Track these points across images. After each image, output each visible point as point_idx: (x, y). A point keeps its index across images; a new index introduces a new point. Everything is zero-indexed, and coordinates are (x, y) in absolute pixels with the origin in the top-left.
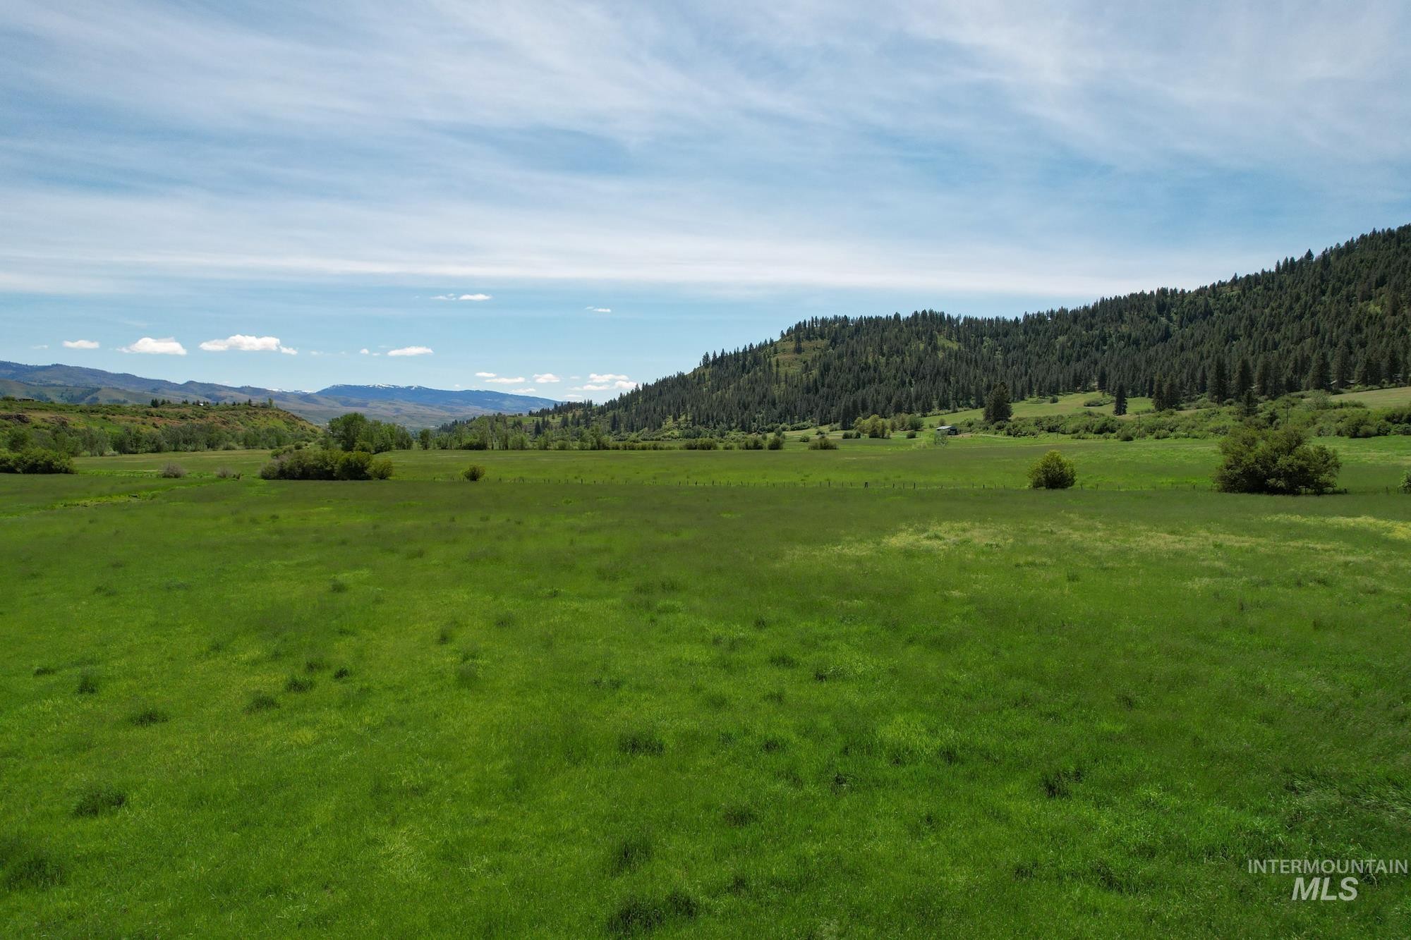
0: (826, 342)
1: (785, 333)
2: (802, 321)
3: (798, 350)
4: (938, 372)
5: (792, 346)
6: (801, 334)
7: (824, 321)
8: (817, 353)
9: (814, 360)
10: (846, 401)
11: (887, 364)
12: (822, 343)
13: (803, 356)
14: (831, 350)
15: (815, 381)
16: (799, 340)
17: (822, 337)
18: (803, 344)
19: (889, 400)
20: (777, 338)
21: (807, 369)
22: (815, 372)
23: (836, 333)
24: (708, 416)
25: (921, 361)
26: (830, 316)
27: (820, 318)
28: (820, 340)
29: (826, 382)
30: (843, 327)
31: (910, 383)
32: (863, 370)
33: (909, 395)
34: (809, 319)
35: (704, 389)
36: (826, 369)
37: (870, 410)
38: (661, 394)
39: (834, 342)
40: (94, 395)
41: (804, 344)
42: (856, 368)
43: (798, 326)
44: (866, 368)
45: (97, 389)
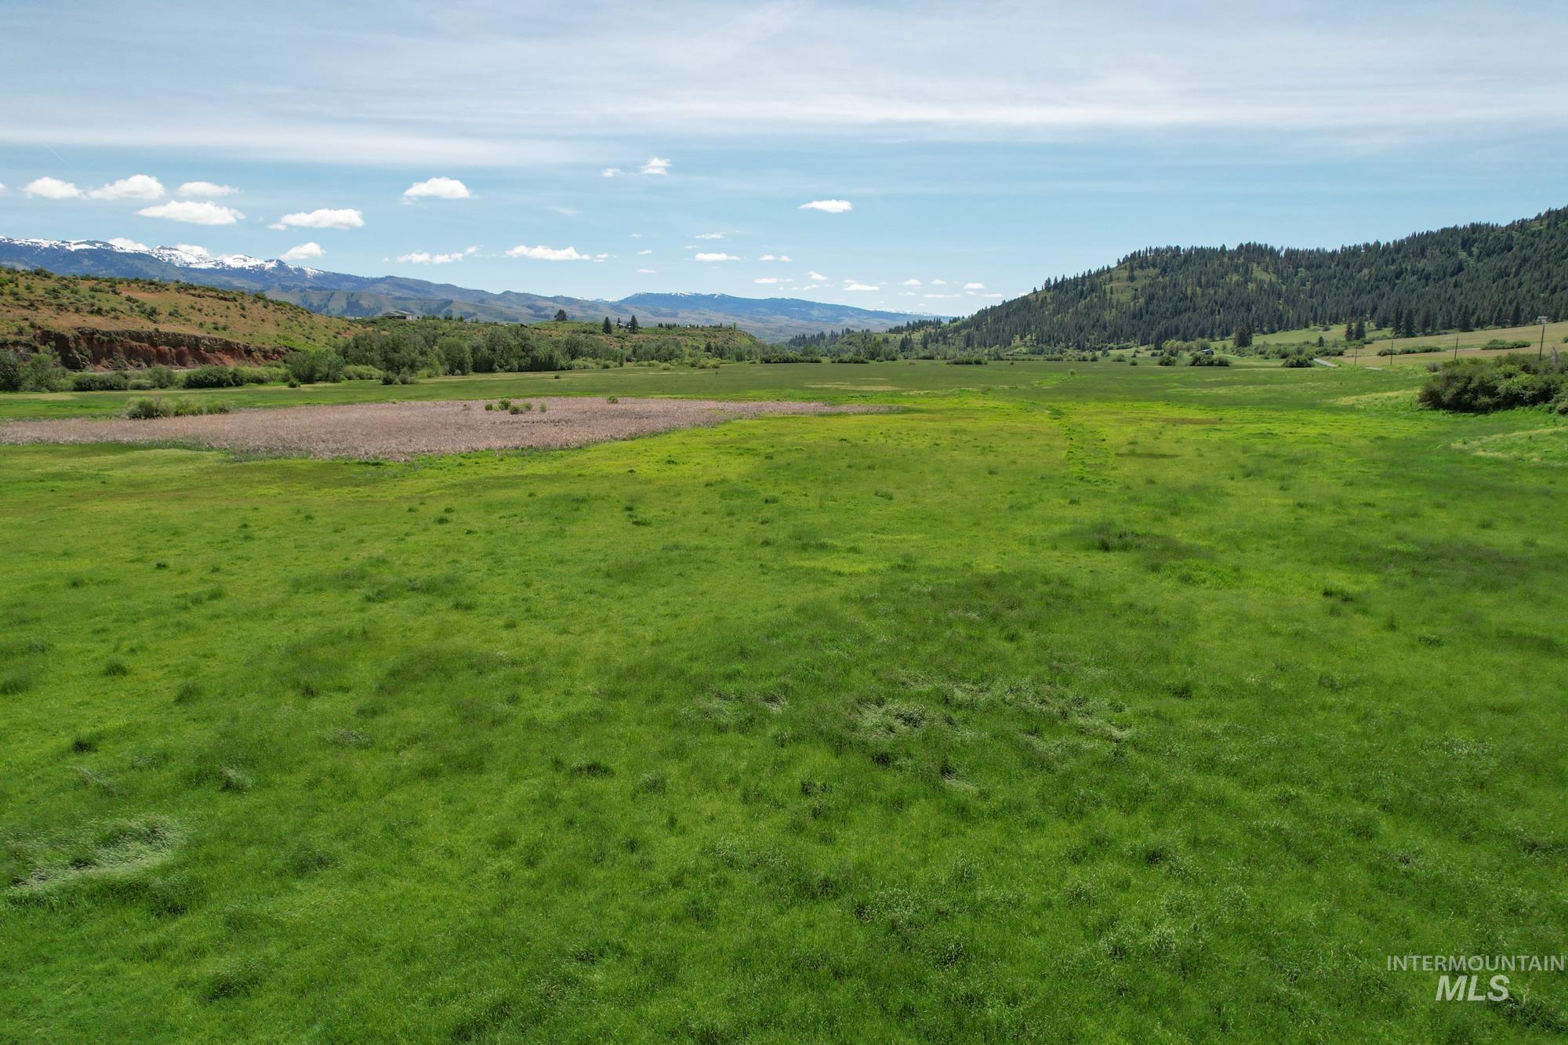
0: (1158, 270)
1: (1121, 261)
2: (1137, 251)
3: (1132, 278)
4: (1242, 304)
5: (1125, 274)
6: (1135, 263)
7: (1157, 250)
8: (1147, 281)
9: (1144, 288)
10: (1163, 325)
11: (1203, 295)
12: (1152, 271)
13: (1135, 284)
14: (1160, 279)
15: (1141, 309)
16: (1132, 269)
17: (1154, 266)
18: (1136, 273)
19: (1196, 326)
20: (1114, 265)
21: (1135, 297)
22: (1142, 301)
23: (1166, 263)
24: (1050, 336)
25: (1230, 293)
26: (1163, 246)
27: (1153, 248)
28: (1152, 269)
29: (1150, 309)
30: (1174, 257)
31: (1219, 312)
32: (1181, 300)
33: (1214, 324)
34: (1143, 249)
36: (1151, 298)
37: (1180, 335)
38: (1007, 316)
39: (1164, 270)
40: (448, 308)
41: (1137, 273)
42: (1176, 298)
43: (1133, 255)
44: (1184, 298)
45: (450, 302)
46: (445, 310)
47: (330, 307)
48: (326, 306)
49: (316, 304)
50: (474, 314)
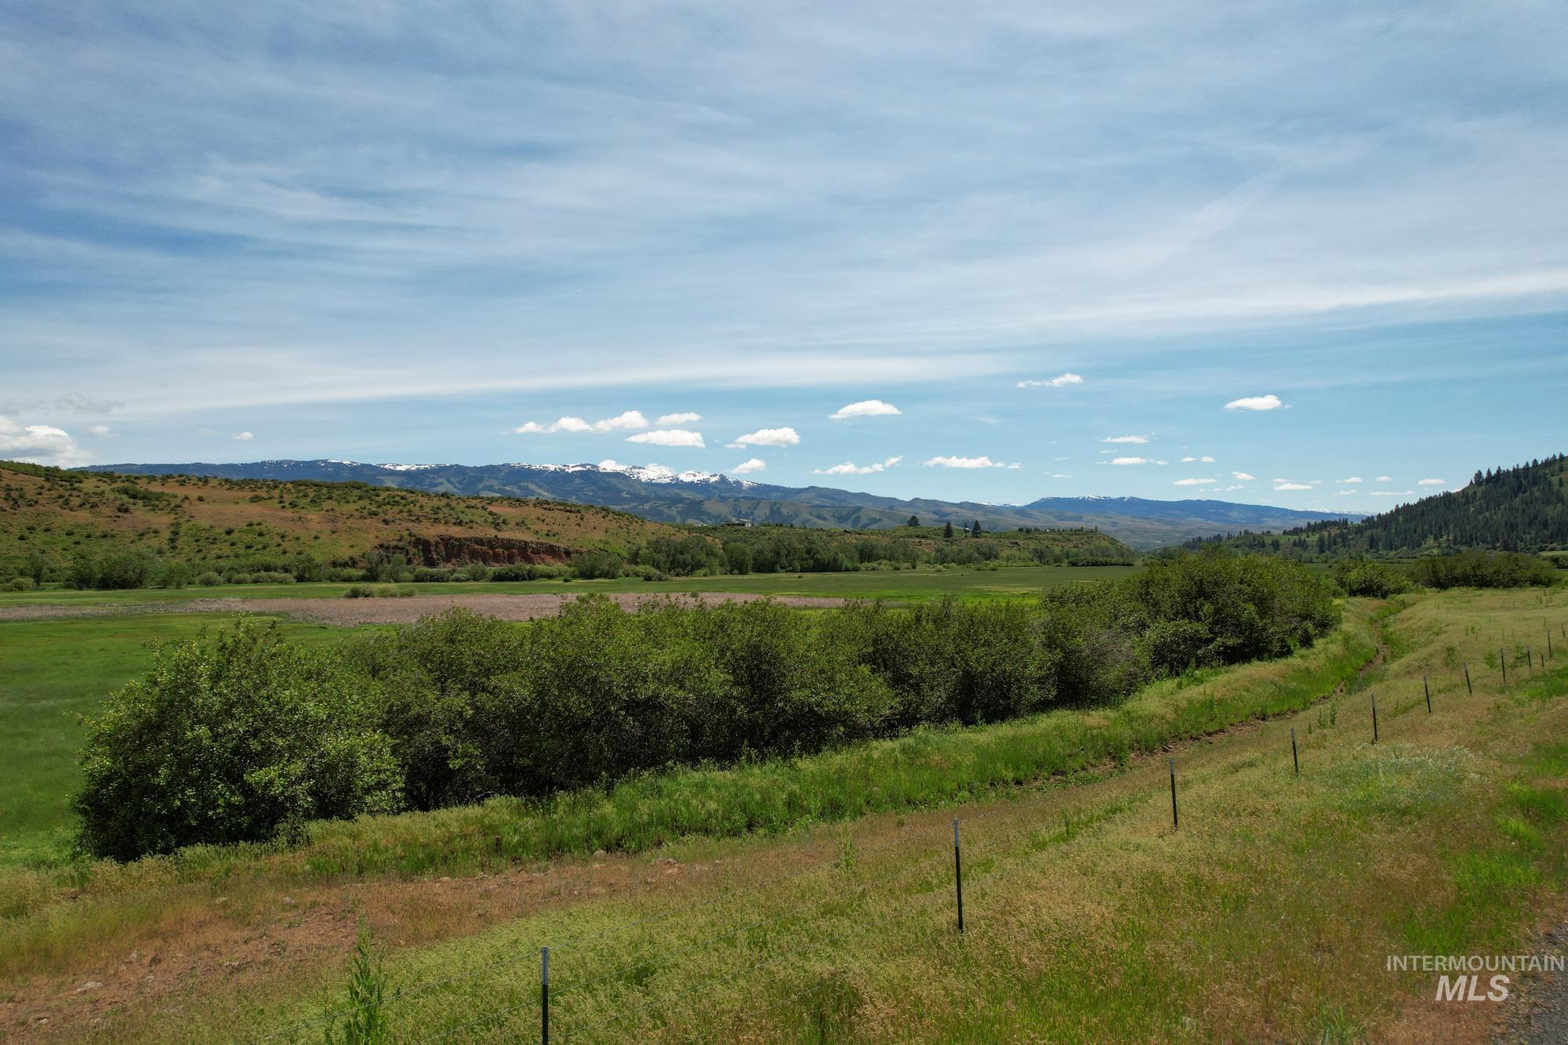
38: (1422, 514)
45: (859, 509)
46: (854, 516)
47: (756, 515)
48: (752, 513)
49: (744, 512)
50: (880, 520)
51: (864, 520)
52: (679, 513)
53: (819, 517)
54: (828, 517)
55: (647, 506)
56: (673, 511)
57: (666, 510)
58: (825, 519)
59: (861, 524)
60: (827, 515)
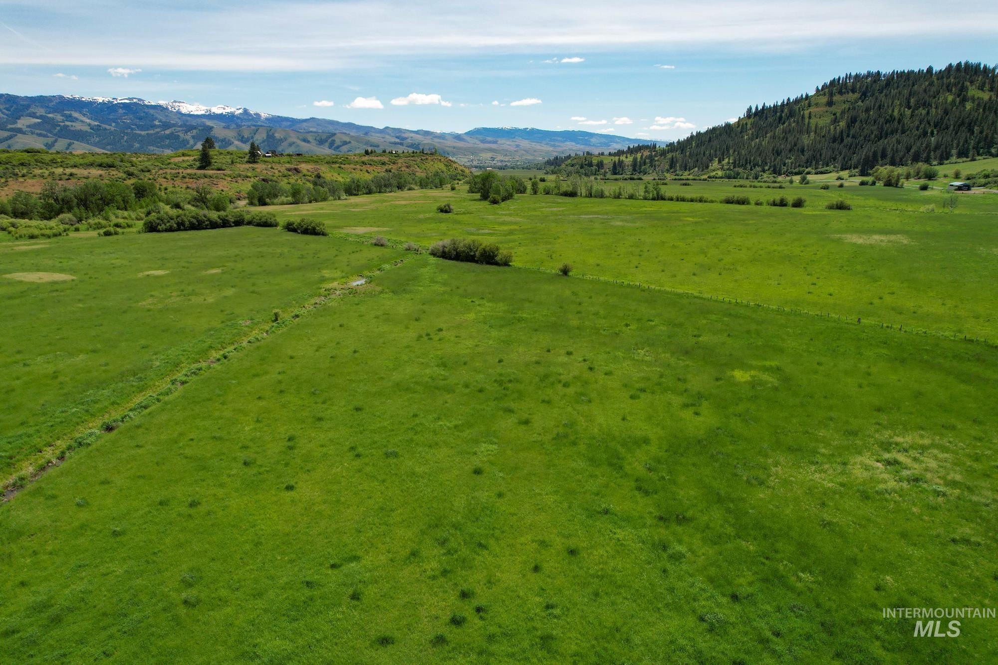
0: (857, 95)
1: (820, 88)
2: (837, 78)
3: (830, 104)
4: (963, 123)
5: (824, 100)
6: (834, 89)
7: (857, 76)
8: (847, 106)
9: (843, 112)
10: (866, 151)
11: (912, 116)
12: (852, 96)
13: (833, 109)
14: (860, 103)
15: (842, 132)
16: (831, 94)
17: (853, 91)
18: (835, 98)
19: (908, 149)
20: (812, 93)
21: (835, 121)
22: (843, 124)
23: (867, 87)
24: (746, 160)
25: (946, 113)
26: (864, 72)
27: (853, 74)
28: (851, 94)
29: (851, 133)
30: (875, 82)
31: (932, 133)
32: (887, 122)
33: (928, 146)
34: (843, 75)
35: (746, 137)
36: (853, 121)
37: (888, 160)
38: (710, 140)
39: (864, 95)
40: (333, 138)
41: (837, 98)
42: (882, 120)
43: (833, 83)
44: (891, 120)
45: (334, 134)
46: (330, 139)
47: (255, 139)
48: (252, 138)
49: (246, 137)
50: (350, 142)
51: (338, 143)
52: (193, 137)
53: (305, 140)
54: (311, 140)
55: (168, 132)
56: (188, 137)
57: (181, 135)
58: (308, 142)
59: (336, 145)
60: (310, 138)
